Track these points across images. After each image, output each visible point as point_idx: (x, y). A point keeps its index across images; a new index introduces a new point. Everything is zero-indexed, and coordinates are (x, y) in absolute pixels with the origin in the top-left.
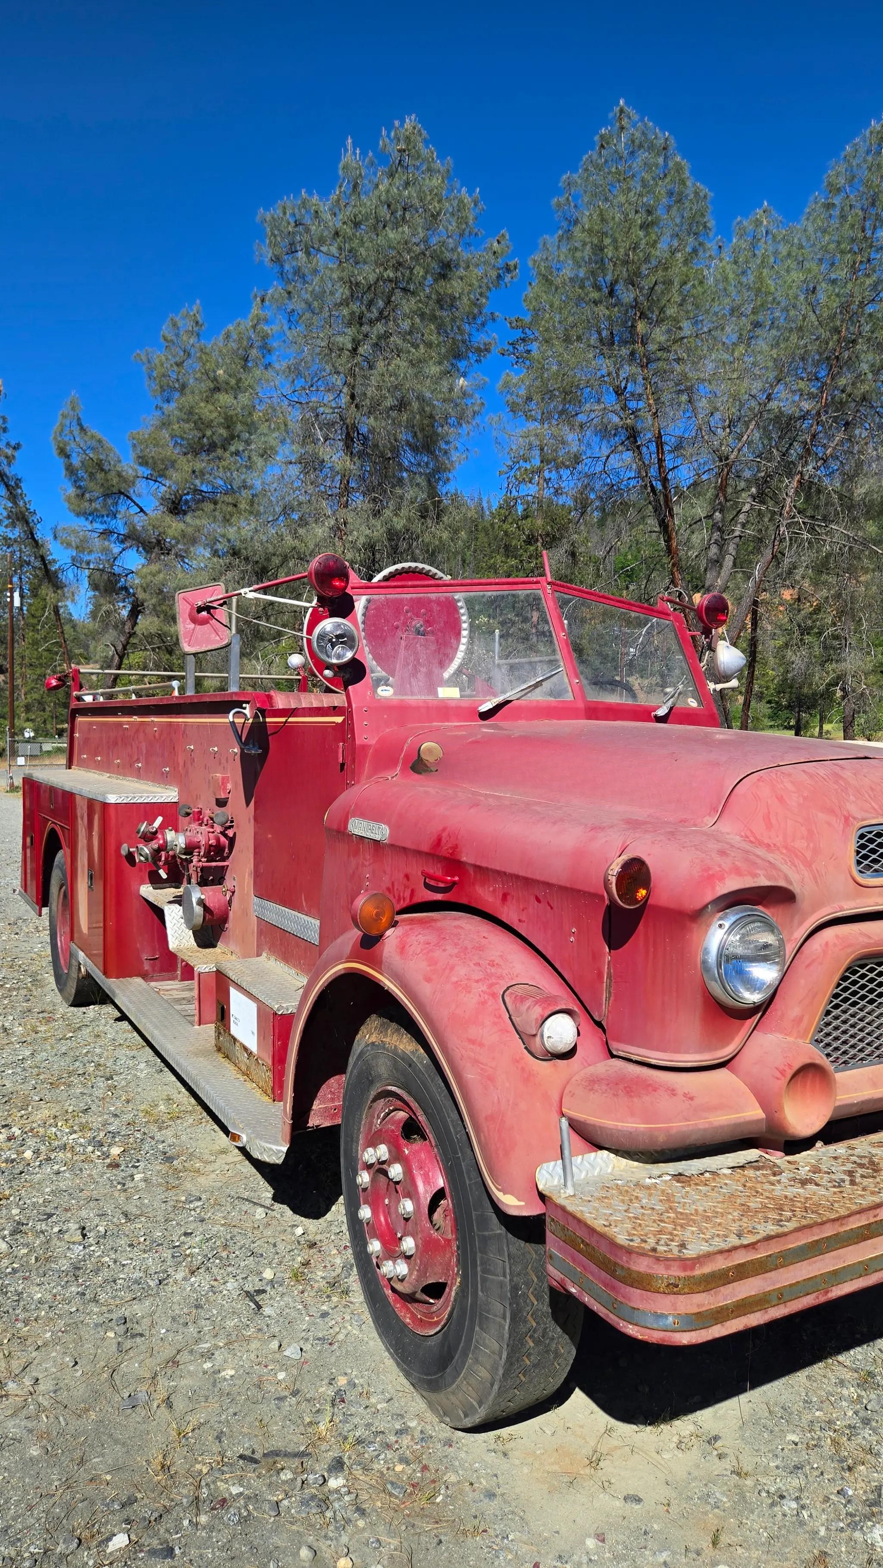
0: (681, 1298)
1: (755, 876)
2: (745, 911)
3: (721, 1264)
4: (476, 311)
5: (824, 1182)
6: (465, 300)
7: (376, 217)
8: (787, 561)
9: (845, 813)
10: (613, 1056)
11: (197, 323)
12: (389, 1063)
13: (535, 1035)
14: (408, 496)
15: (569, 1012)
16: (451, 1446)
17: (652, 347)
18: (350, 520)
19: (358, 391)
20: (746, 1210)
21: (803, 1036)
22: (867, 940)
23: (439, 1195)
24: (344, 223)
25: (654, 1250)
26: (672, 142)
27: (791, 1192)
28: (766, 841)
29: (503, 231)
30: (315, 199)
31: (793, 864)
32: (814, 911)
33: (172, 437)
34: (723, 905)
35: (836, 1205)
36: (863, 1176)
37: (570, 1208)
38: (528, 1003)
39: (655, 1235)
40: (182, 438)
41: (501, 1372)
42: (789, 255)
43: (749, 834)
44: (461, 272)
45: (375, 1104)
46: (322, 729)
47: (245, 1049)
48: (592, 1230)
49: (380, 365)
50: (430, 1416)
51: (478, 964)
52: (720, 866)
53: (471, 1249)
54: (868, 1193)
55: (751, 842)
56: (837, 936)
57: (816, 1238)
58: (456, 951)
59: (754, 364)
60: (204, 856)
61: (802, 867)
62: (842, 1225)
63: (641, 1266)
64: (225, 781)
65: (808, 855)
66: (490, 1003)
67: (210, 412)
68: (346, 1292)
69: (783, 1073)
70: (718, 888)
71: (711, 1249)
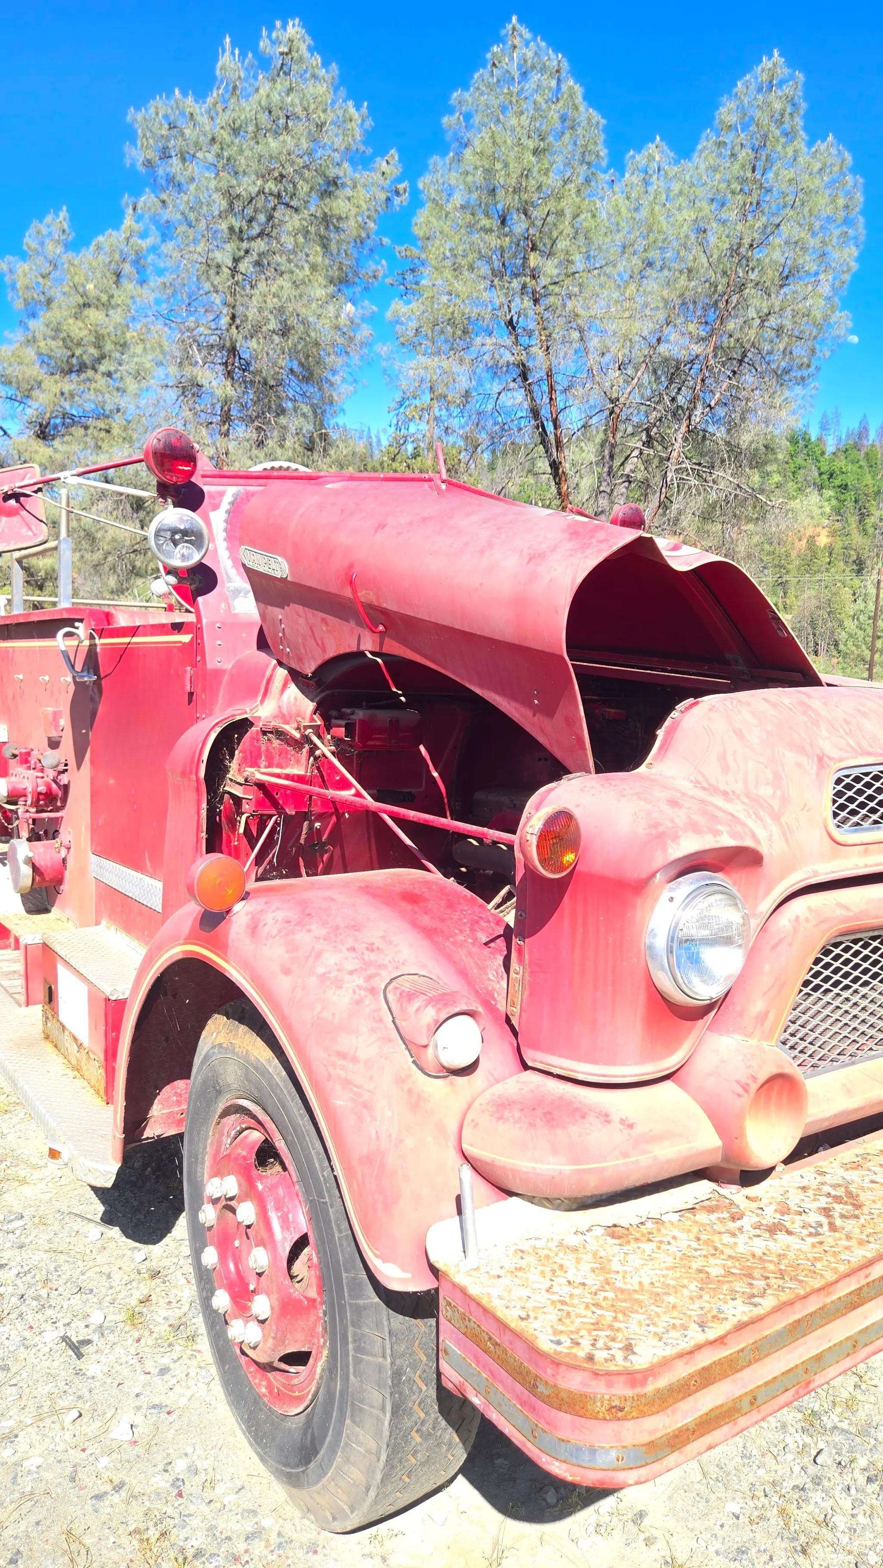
0: (629, 1424)
1: (716, 833)
2: (703, 879)
3: (682, 1371)
4: (364, 235)
5: (796, 1227)
6: (352, 223)
7: (257, 125)
8: (674, 507)
9: (818, 752)
10: (526, 1067)
11: (64, 231)
12: (239, 1072)
13: (425, 1046)
14: (292, 429)
15: (471, 1014)
16: (315, 1552)
17: (543, 281)
18: (231, 450)
19: (240, 310)
20: (706, 1280)
21: (768, 1036)
22: (844, 913)
23: (301, 1243)
24: (222, 128)
25: (590, 1358)
26: (565, 65)
27: (759, 1245)
28: (723, 787)
29: (392, 151)
30: (190, 100)
31: (759, 817)
32: (782, 878)
33: (40, 354)
34: (673, 872)
35: (819, 1265)
36: (843, 1216)
37: (473, 1291)
38: (417, 1003)
39: (589, 1331)
40: (50, 357)
41: (379, 1476)
42: (681, 193)
43: (700, 778)
44: (348, 192)
45: (225, 1120)
46: (167, 650)
47: (75, 1039)
48: (504, 1327)
49: (262, 286)
50: (293, 1512)
51: (353, 949)
52: (672, 821)
53: (341, 1320)
54: (853, 1243)
55: (704, 789)
56: (810, 909)
57: (797, 1317)
58: (324, 932)
59: (646, 305)
60: (31, 806)
61: (769, 821)
62: (829, 1294)
63: (573, 1382)
64: (56, 716)
65: (776, 805)
66: (367, 1002)
67: (80, 329)
68: (192, 1338)
69: (746, 1088)
70: (670, 851)
71: (669, 1352)
